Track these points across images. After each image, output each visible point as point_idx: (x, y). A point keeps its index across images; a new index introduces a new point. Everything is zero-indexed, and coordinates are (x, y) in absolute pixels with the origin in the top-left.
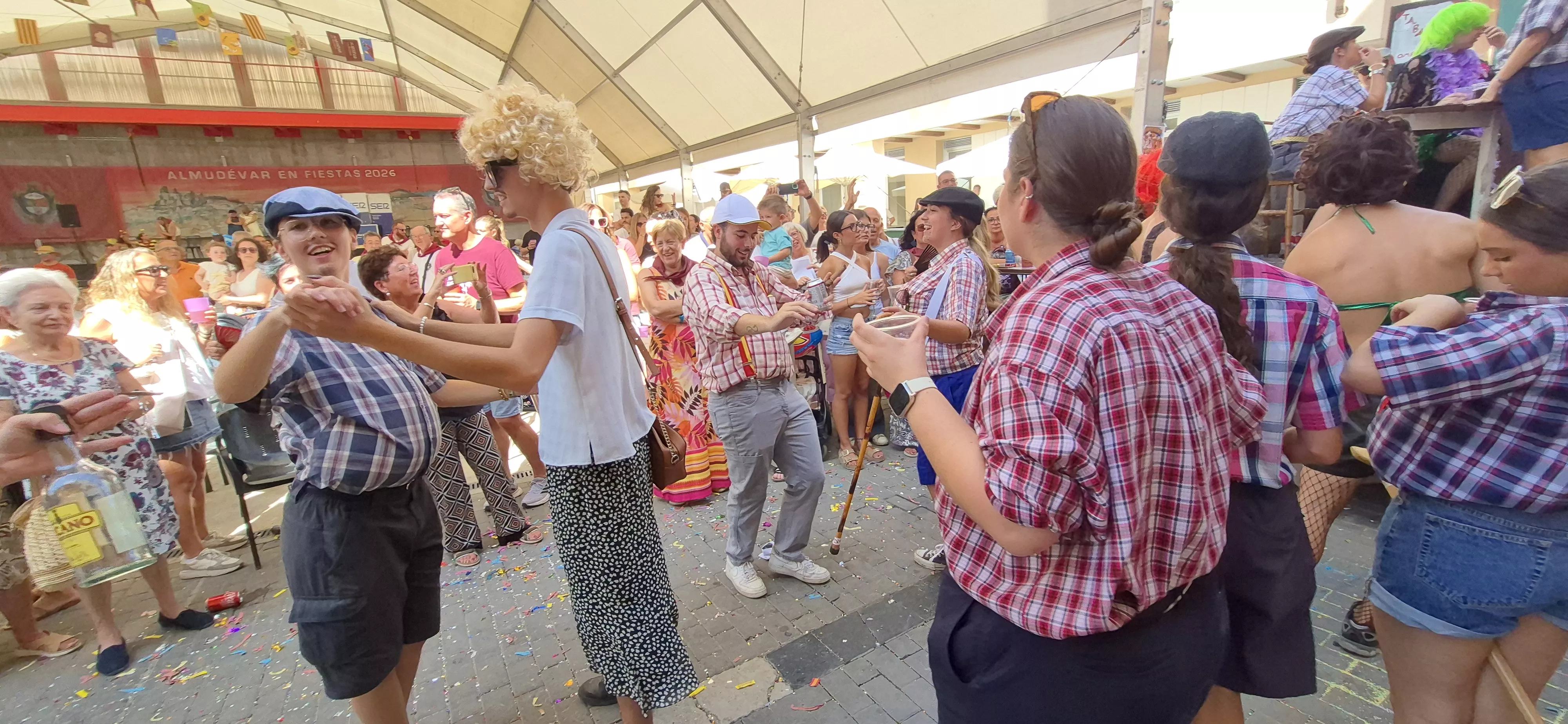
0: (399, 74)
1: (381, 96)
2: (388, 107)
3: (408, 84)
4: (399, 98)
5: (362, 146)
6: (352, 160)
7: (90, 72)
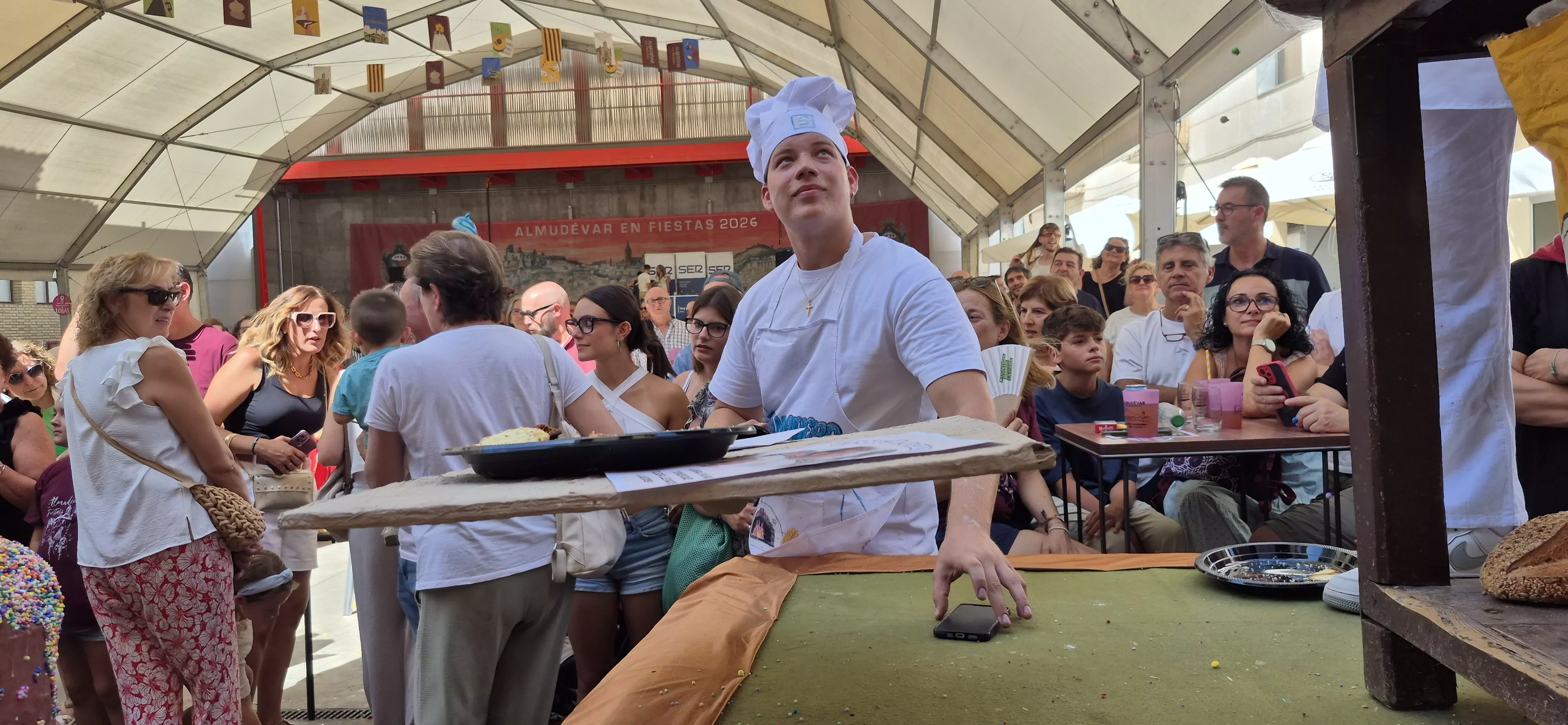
0: (753, 82)
5: (721, 187)
6: (707, 206)
7: (445, 116)
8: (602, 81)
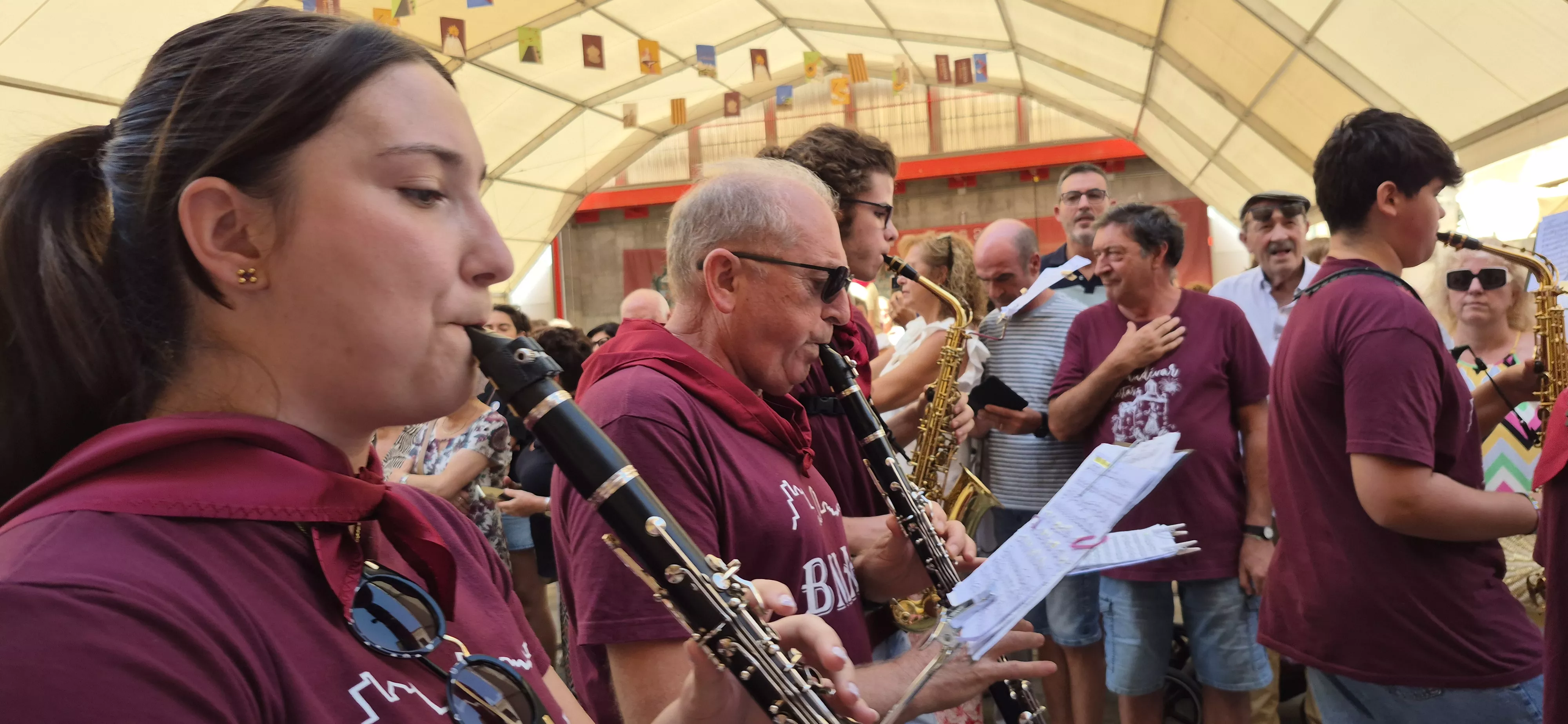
0: (1025, 91)
1: (999, 126)
2: (1006, 139)
3: (1034, 104)
4: (1022, 126)
5: (975, 197)
6: (960, 218)
7: (723, 144)
8: (871, 100)
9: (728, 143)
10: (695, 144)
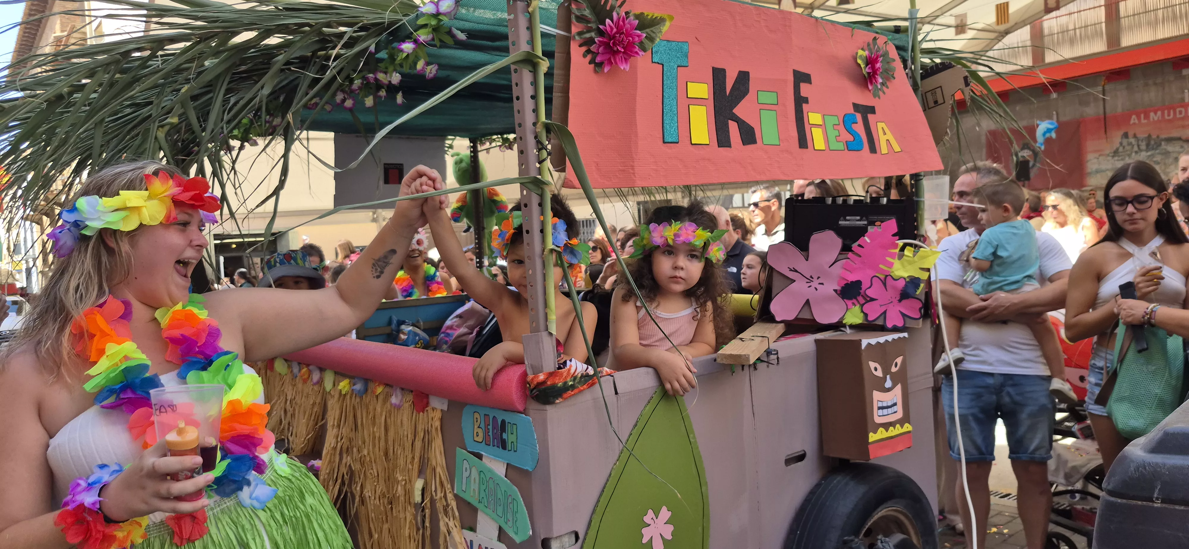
7: (1063, 32)
9: (1068, 31)
10: (1038, 36)
